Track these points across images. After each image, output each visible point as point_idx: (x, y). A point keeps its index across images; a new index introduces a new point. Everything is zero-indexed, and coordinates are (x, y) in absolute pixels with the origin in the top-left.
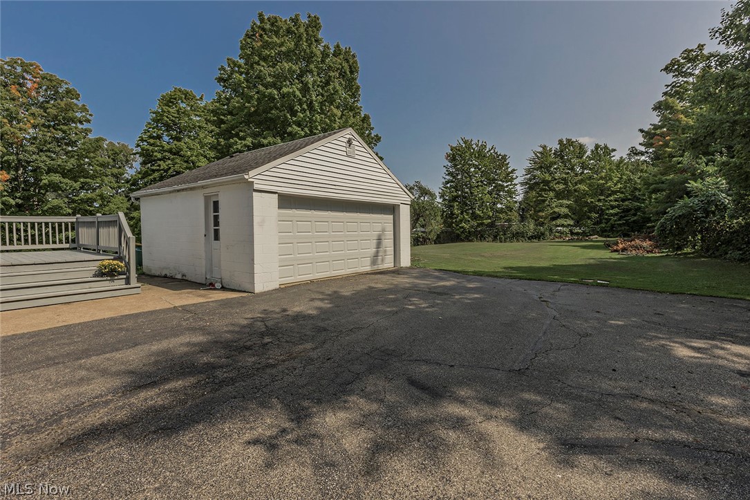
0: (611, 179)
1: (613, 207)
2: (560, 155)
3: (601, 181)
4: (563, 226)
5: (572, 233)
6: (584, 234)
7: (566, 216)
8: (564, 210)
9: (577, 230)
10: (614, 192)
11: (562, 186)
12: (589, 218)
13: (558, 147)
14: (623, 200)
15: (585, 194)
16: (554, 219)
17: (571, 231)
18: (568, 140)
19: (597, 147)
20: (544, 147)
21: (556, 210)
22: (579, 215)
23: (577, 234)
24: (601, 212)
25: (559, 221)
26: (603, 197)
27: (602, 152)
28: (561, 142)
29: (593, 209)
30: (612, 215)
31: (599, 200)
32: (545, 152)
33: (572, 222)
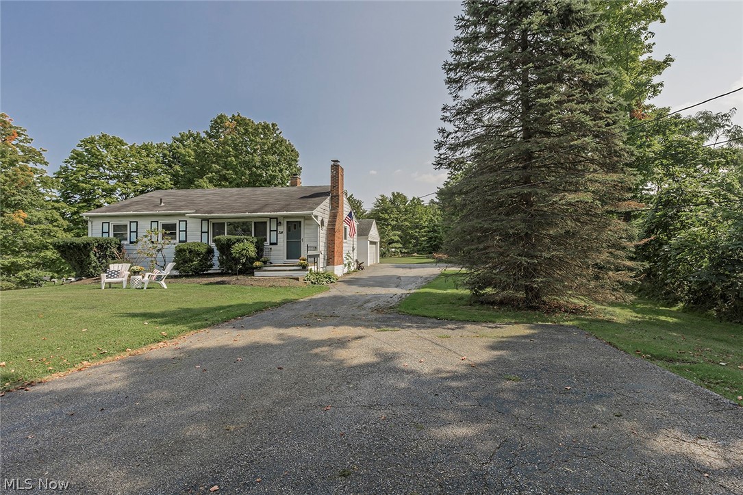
0: (422, 219)
1: (424, 236)
2: (393, 202)
3: (417, 220)
4: (396, 248)
5: (401, 253)
6: (408, 253)
7: (397, 242)
8: (397, 238)
9: (404, 251)
10: (424, 227)
11: (395, 223)
12: (410, 243)
13: (392, 197)
14: (429, 232)
15: (408, 228)
16: (390, 244)
17: (400, 251)
18: (398, 193)
19: (414, 199)
20: (382, 196)
21: (393, 238)
22: (405, 240)
23: (404, 253)
24: (416, 238)
25: (394, 245)
26: (418, 230)
27: (417, 202)
28: (393, 194)
29: (412, 237)
30: (423, 241)
31: (416, 232)
32: (383, 199)
33: (401, 246)
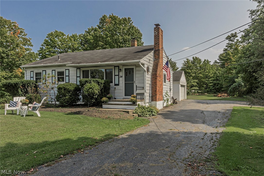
0: (210, 73)
1: (211, 83)
2: (193, 63)
3: (207, 73)
4: (195, 90)
5: (198, 93)
6: (202, 93)
7: (196, 86)
8: (195, 84)
9: (199, 91)
10: (211, 77)
11: (194, 75)
12: (203, 87)
13: (192, 60)
14: (214, 80)
15: (201, 78)
16: (191, 87)
17: (197, 92)
18: (196, 57)
19: (205, 60)
20: (187, 59)
21: (193, 83)
22: (200, 85)
23: (200, 93)
24: (207, 84)
25: (194, 88)
26: (207, 79)
27: (207, 62)
28: (193, 58)
29: (204, 83)
30: (211, 86)
31: (206, 80)
32: (188, 61)
33: (198, 88)
